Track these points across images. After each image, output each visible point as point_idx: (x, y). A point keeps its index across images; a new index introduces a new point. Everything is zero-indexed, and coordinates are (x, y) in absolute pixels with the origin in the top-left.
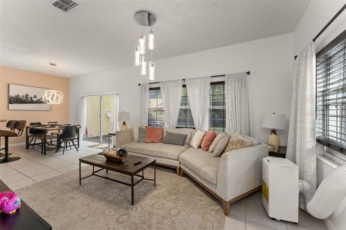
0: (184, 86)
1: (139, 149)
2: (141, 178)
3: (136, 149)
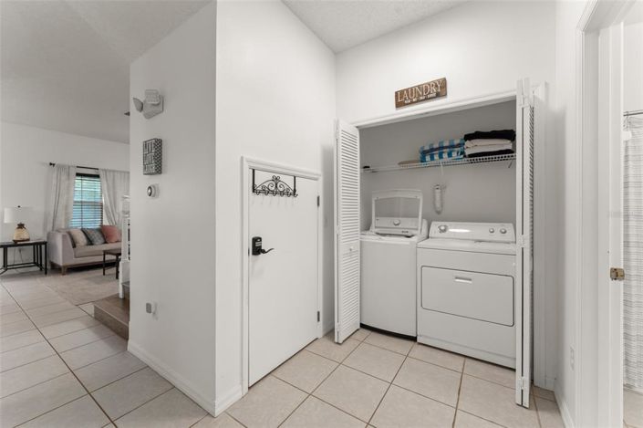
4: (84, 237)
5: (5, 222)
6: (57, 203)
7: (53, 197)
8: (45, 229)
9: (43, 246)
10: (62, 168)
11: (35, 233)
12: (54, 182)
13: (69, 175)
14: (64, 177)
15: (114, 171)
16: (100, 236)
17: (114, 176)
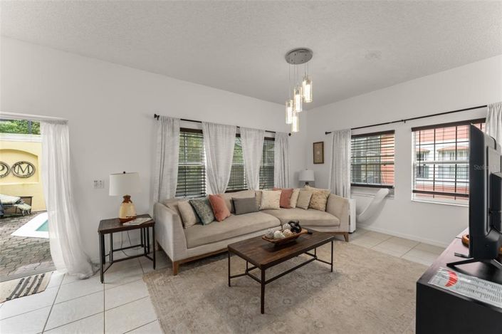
0: (238, 136)
1: (231, 232)
2: (313, 257)
3: (224, 234)
4: (192, 212)
5: (110, 194)
6: (163, 165)
7: (158, 158)
8: (151, 199)
9: (151, 229)
10: (167, 120)
11: (142, 206)
12: (159, 138)
13: (173, 131)
14: (169, 134)
15: (216, 125)
16: (209, 210)
17: (216, 129)
